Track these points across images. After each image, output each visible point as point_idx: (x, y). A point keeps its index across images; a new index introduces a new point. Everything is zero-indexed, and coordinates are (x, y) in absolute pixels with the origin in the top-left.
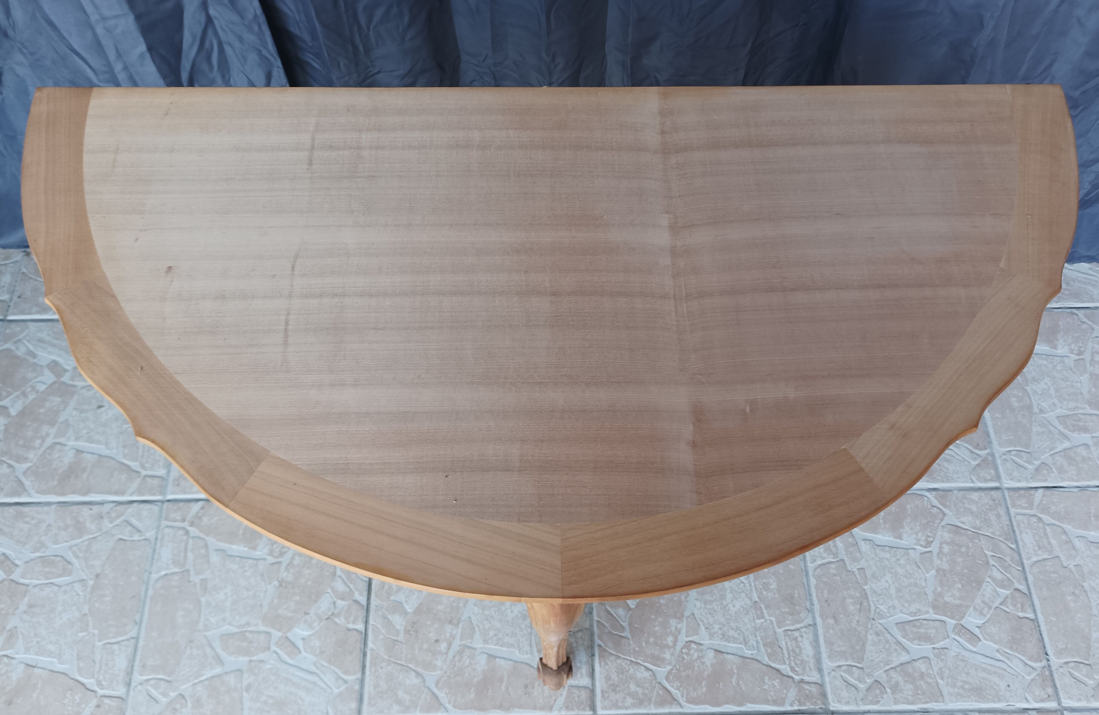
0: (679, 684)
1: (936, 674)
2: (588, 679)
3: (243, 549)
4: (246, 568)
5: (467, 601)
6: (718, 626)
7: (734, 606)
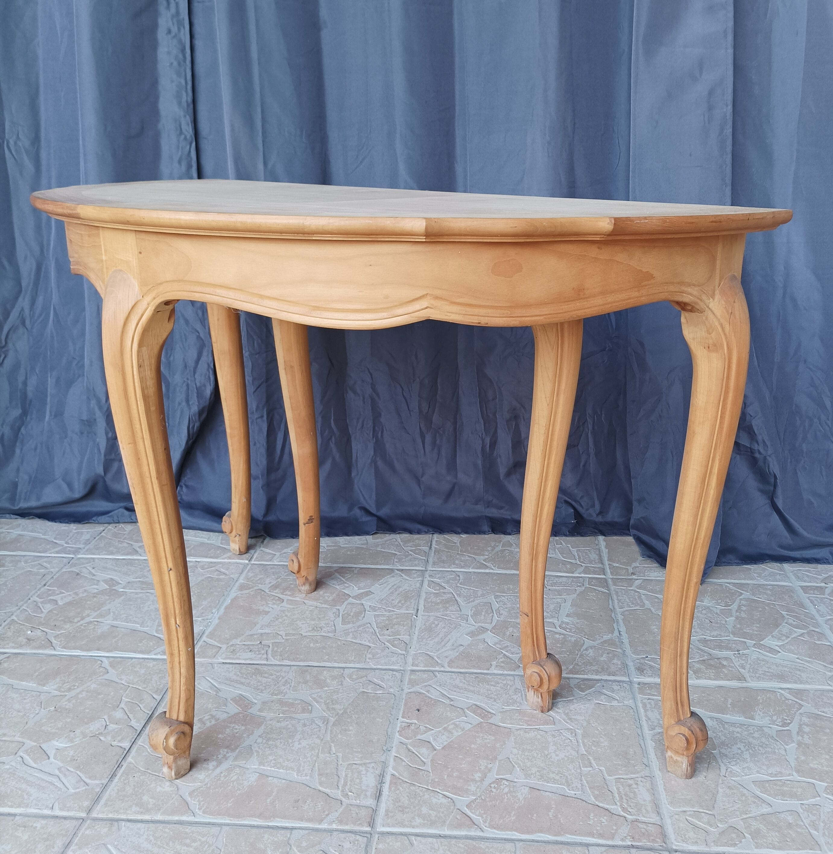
0: (482, 812)
1: (807, 826)
2: (372, 800)
3: (32, 685)
4: (26, 697)
5: (252, 733)
6: (537, 770)
7: (557, 755)
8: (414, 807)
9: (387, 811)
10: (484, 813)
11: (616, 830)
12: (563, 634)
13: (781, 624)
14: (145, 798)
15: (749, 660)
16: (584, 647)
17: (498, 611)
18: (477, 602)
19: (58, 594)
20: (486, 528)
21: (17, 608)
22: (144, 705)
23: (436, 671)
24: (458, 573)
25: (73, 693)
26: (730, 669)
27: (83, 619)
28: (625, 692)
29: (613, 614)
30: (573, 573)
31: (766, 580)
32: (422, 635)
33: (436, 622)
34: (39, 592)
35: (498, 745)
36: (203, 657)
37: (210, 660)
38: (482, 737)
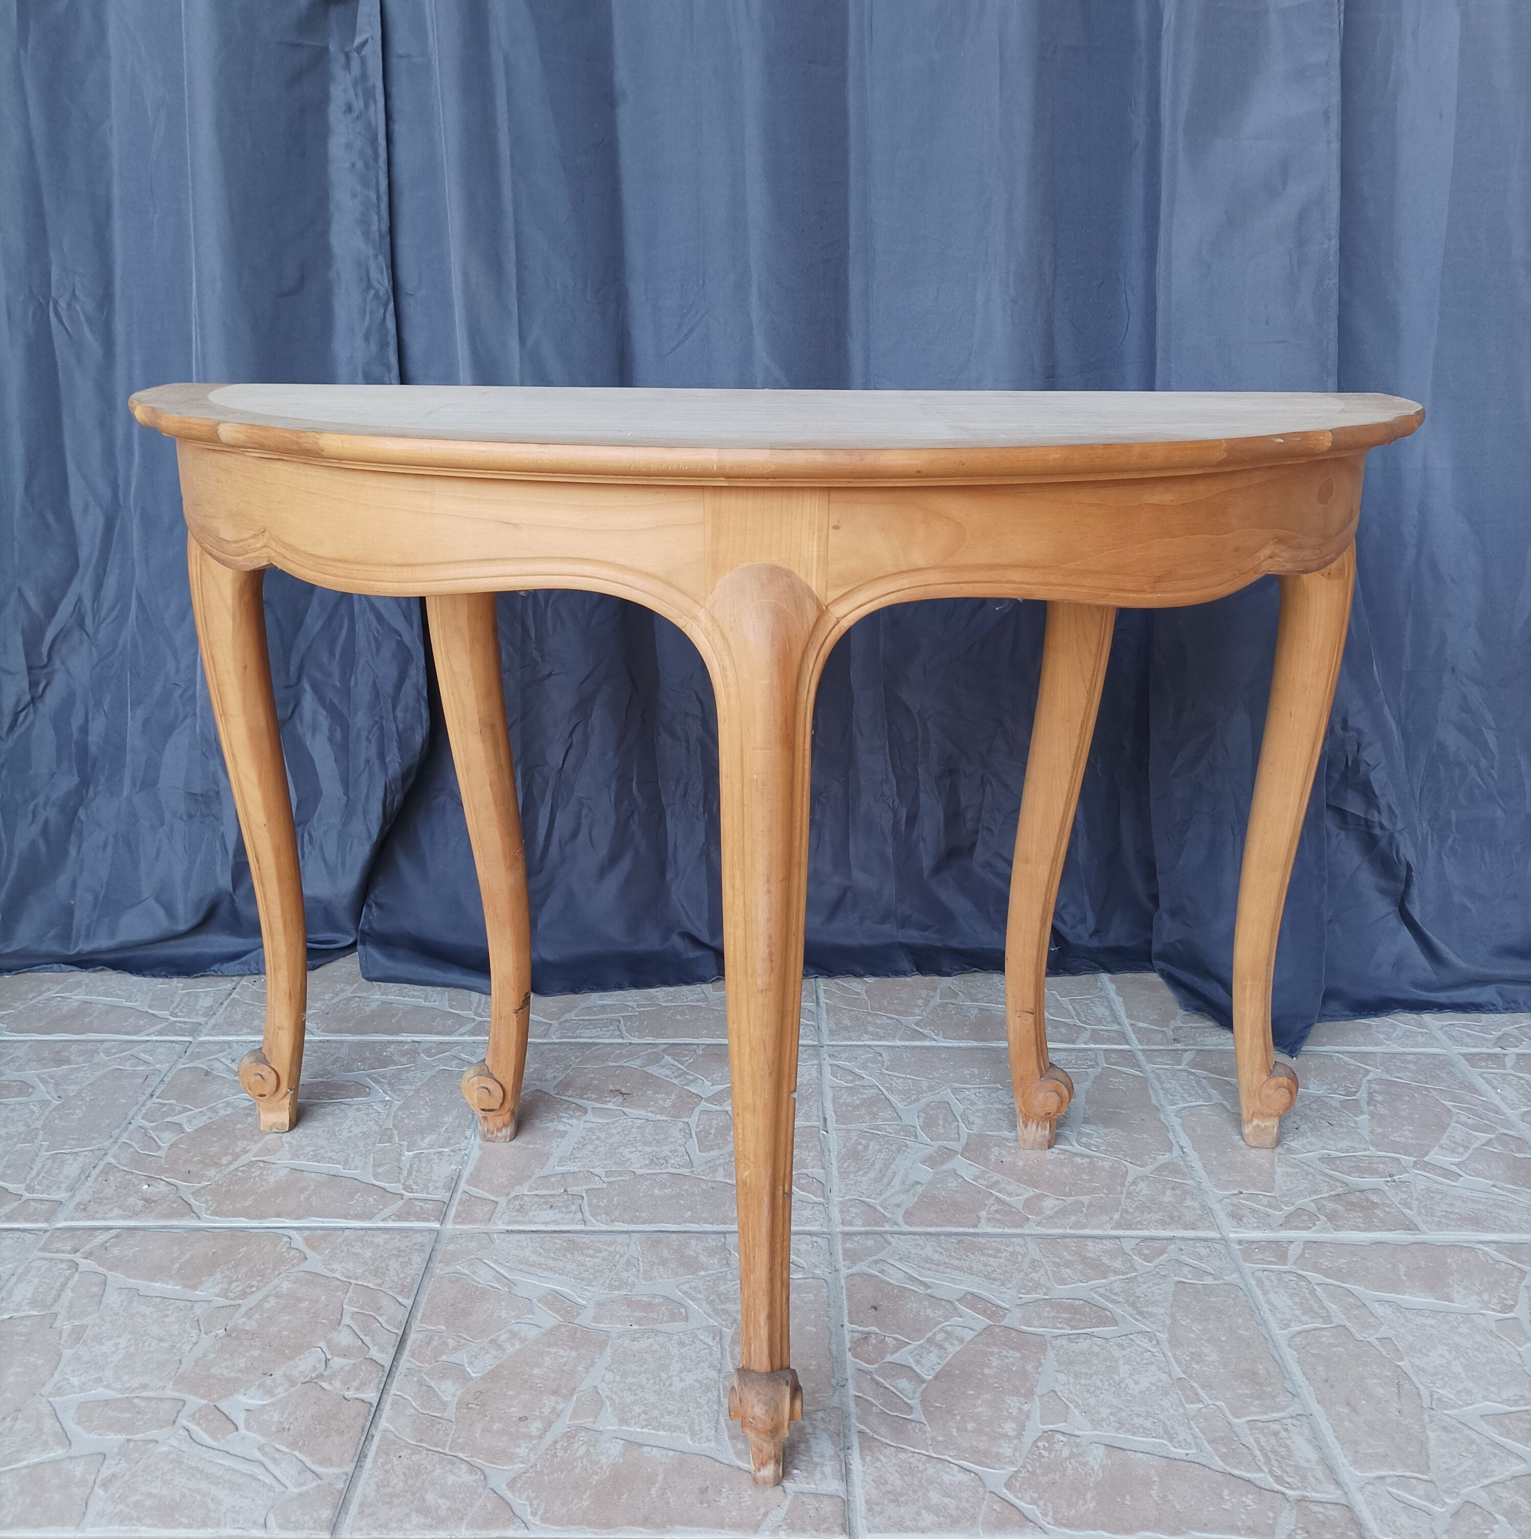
0: (1036, 1496)
2: (837, 1483)
3: (172, 1288)
4: (169, 1312)
5: (593, 1364)
6: (1108, 1411)
7: (1136, 1383)
8: (915, 1492)
9: (868, 1502)
10: (1040, 1498)
11: (1275, 1519)
12: (1087, 1156)
13: (1448, 1125)
14: (430, 1497)
15: (1413, 1191)
16: (1130, 1179)
17: (964, 1115)
18: (923, 1101)
19: (181, 1113)
20: (906, 965)
21: (111, 1140)
22: (385, 1318)
23: (886, 1232)
24: (879, 1050)
25: (252, 1301)
26: (1387, 1209)
27: (236, 1157)
28: (1220, 1259)
29: (1162, 1116)
30: (1073, 1042)
31: (1401, 1045)
32: (845, 1165)
33: (864, 1142)
34: (144, 1110)
35: (1029, 1367)
36: (470, 1222)
37: (483, 1228)
38: (999, 1353)
